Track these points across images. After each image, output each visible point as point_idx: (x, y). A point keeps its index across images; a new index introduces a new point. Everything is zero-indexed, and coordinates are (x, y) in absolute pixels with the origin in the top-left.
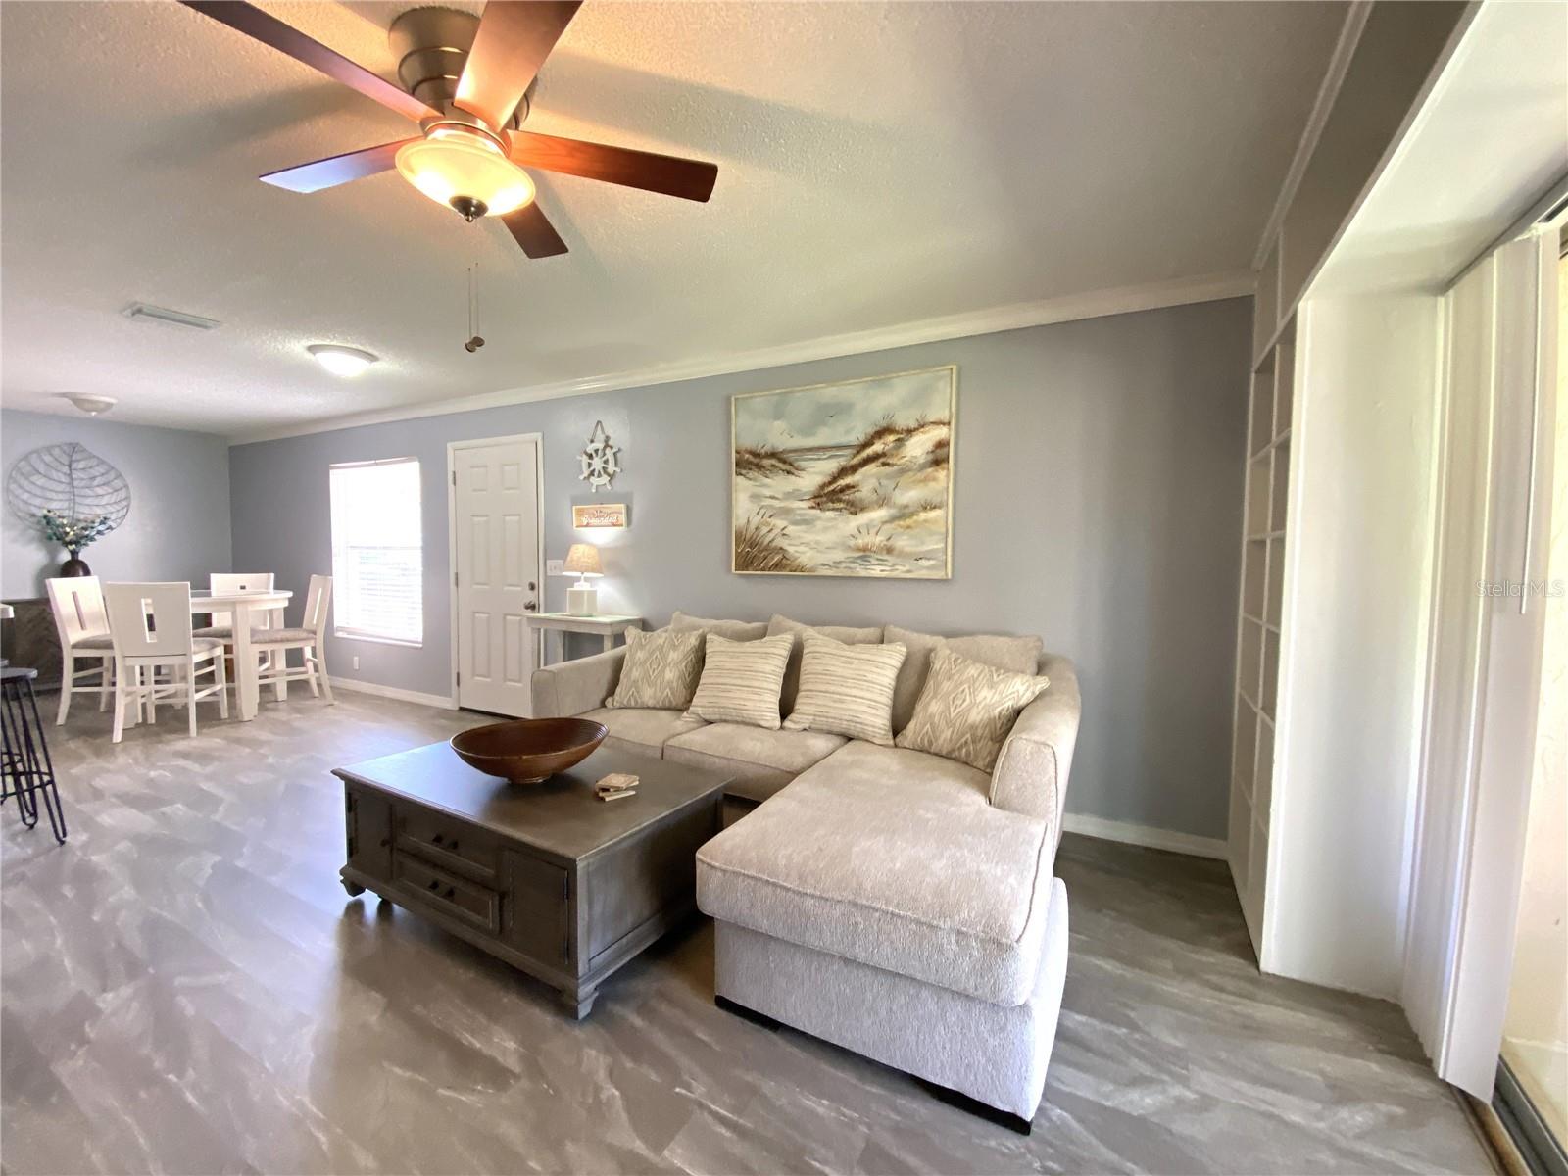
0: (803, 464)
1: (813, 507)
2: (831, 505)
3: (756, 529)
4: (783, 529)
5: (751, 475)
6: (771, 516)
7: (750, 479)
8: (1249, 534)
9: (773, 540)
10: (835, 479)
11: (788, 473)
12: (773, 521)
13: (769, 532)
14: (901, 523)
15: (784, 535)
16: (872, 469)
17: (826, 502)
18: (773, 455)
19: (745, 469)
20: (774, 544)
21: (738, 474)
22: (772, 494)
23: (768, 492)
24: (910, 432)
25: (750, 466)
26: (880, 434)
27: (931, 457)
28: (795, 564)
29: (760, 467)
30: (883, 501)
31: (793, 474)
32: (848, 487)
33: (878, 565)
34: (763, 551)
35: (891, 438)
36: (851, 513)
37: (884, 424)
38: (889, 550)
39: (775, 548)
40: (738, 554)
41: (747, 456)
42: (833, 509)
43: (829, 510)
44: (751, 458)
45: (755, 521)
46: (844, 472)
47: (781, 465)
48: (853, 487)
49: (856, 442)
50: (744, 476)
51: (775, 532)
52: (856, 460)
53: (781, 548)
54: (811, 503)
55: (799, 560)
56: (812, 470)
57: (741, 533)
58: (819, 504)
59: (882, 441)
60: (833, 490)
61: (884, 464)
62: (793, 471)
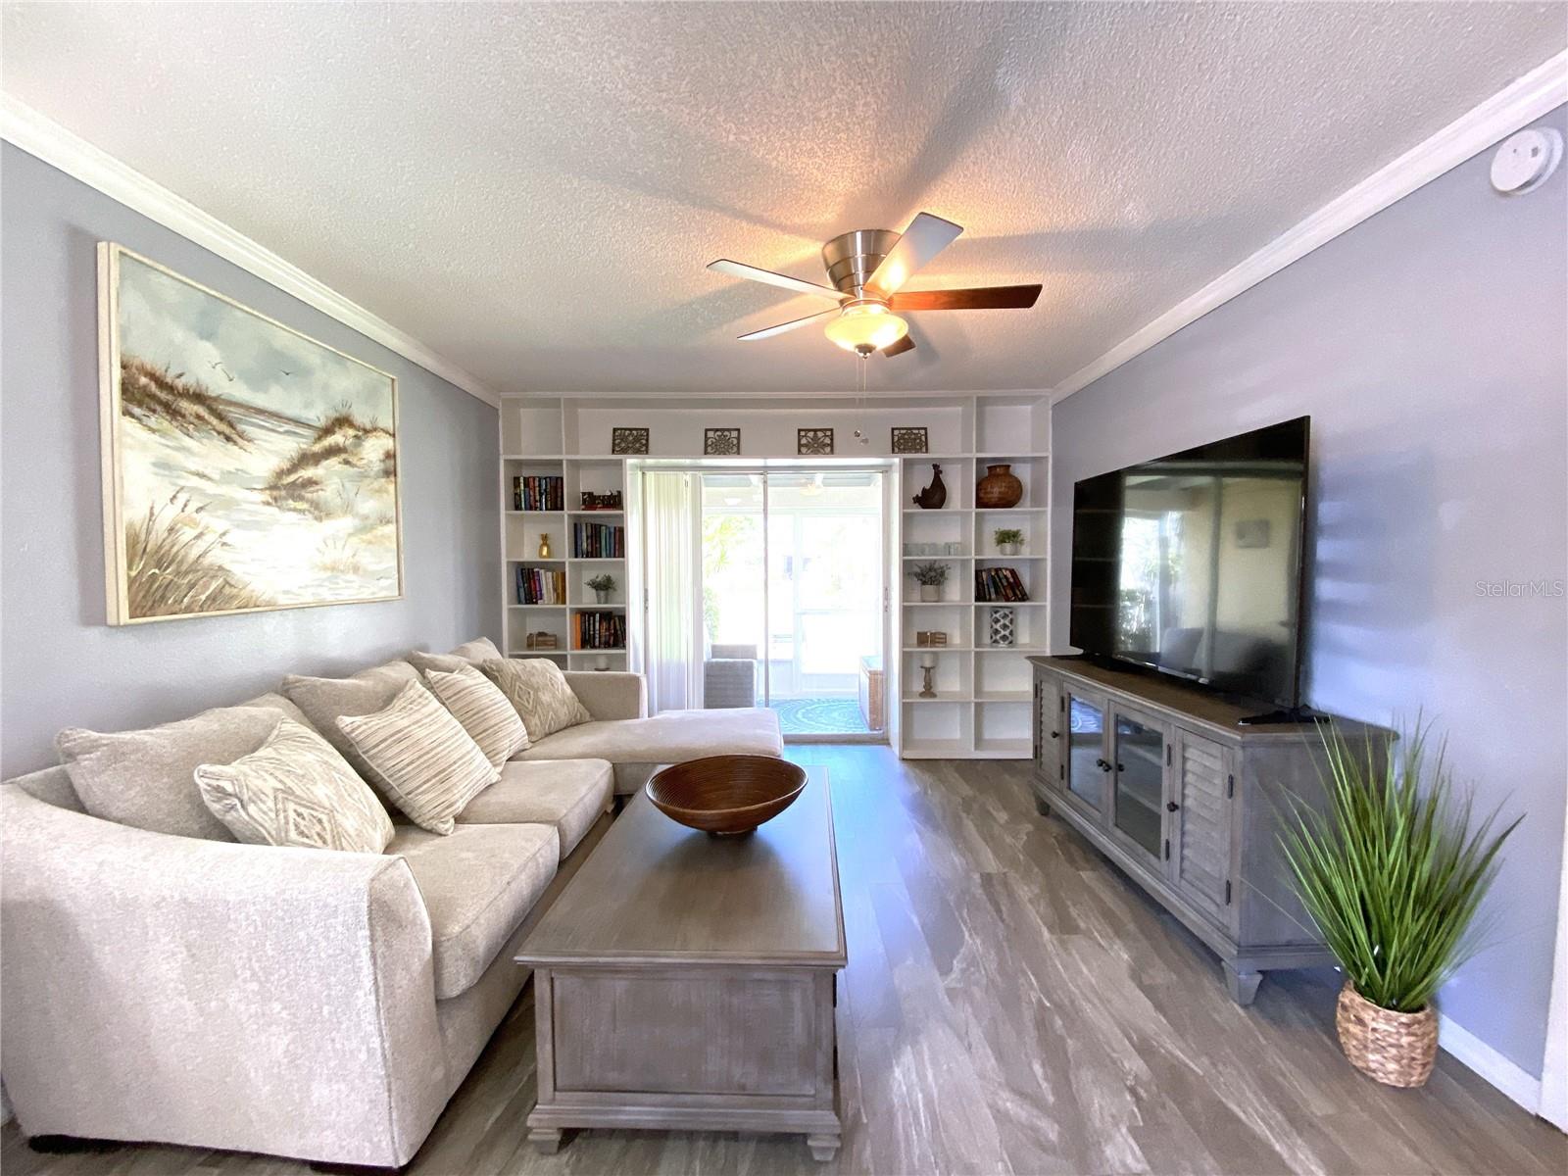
0: (250, 431)
1: (268, 504)
2: (291, 503)
3: (171, 530)
4: (224, 534)
5: (153, 421)
6: (199, 510)
7: (153, 431)
8: (507, 556)
9: (205, 553)
10: (295, 467)
11: (228, 439)
12: (204, 518)
13: (198, 537)
14: (364, 537)
15: (224, 544)
16: (333, 463)
17: (286, 499)
18: (199, 398)
19: (140, 404)
20: (206, 561)
21: (126, 413)
22: (201, 470)
23: (193, 464)
24: (366, 431)
25: (153, 405)
26: (342, 421)
27: (382, 466)
28: (244, 593)
29: (174, 413)
30: (348, 508)
31: (235, 443)
32: (310, 483)
33: (346, 588)
34: (187, 573)
35: (351, 432)
36: (316, 518)
37: (344, 412)
38: (356, 569)
39: (210, 567)
40: (131, 582)
41: (144, 380)
42: (295, 510)
43: (290, 510)
44: (153, 387)
45: (166, 516)
46: (305, 459)
47: (215, 421)
48: (316, 483)
49: (317, 424)
50: (139, 420)
51: (209, 538)
52: (317, 448)
53: (220, 568)
54: (266, 496)
55: (250, 588)
56: (267, 445)
57: (137, 536)
58: (276, 499)
59: (342, 432)
60: (294, 483)
61: (347, 462)
62: (235, 437)
